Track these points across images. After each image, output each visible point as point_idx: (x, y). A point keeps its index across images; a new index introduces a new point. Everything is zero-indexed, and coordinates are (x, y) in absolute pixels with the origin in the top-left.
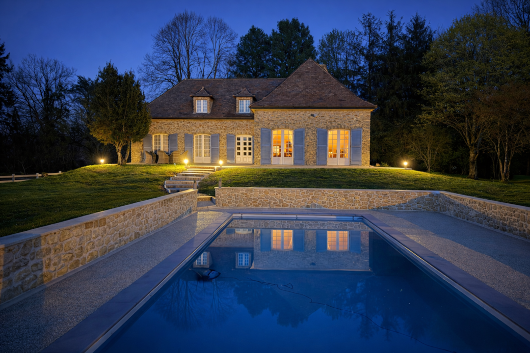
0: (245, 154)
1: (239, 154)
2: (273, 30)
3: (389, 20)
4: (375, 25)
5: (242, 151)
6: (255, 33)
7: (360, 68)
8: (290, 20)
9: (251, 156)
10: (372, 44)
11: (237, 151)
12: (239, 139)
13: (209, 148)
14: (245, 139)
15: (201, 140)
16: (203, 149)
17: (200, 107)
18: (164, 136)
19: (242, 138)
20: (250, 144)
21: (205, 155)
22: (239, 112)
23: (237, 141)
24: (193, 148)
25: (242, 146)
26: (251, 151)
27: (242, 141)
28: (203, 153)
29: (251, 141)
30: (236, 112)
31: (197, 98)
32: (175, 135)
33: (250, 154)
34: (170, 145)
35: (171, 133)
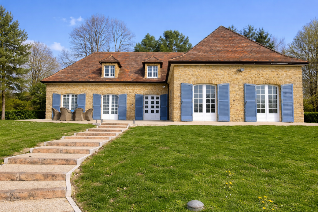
0: (153, 111)
1: (147, 111)
5: (150, 109)
6: (148, 38)
11: (145, 109)
12: (147, 98)
13: (117, 106)
14: (153, 98)
15: (108, 99)
16: (110, 107)
17: (108, 72)
18: (73, 96)
19: (150, 97)
20: (157, 103)
21: (113, 113)
22: (147, 77)
23: (145, 100)
24: (101, 106)
25: (150, 105)
26: (159, 109)
27: (150, 100)
28: (110, 111)
29: (159, 100)
30: (145, 77)
31: (105, 64)
32: (84, 95)
33: (157, 112)
34: (78, 103)
35: (79, 93)
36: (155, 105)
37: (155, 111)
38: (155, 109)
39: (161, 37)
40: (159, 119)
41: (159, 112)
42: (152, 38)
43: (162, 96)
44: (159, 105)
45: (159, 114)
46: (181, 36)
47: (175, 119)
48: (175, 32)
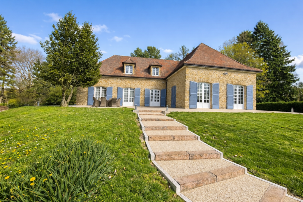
0: (155, 100)
1: (152, 100)
11: (150, 99)
12: (152, 91)
13: (133, 96)
14: (156, 92)
15: (128, 91)
16: (129, 97)
17: (128, 70)
18: (103, 88)
19: (154, 91)
20: (158, 95)
21: (130, 101)
22: (152, 75)
23: (151, 93)
25: (154, 96)
26: (159, 99)
27: (154, 93)
28: (129, 100)
29: (160, 93)
30: (151, 75)
31: (126, 64)
32: (111, 88)
33: (158, 101)
34: (107, 93)
35: (108, 86)
36: (157, 96)
37: (157, 101)
38: (157, 99)
39: (145, 50)
40: (160, 106)
41: (160, 101)
42: (141, 50)
43: (161, 91)
44: (160, 96)
45: (159, 102)
46: (157, 50)
47: (186, 107)
48: (153, 47)
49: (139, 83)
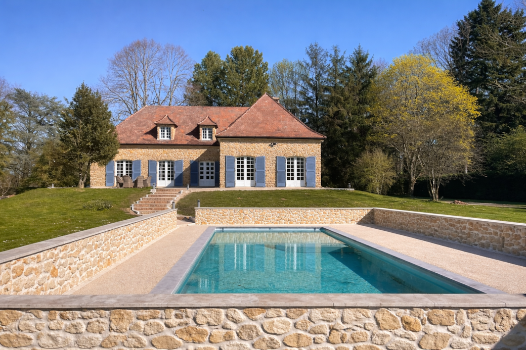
0: (208, 178)
1: (202, 178)
2: (228, 56)
3: (333, 54)
4: (321, 56)
5: (205, 175)
7: (309, 98)
8: (244, 48)
9: (214, 180)
10: (319, 75)
11: (200, 175)
12: (202, 164)
13: (173, 172)
14: (208, 164)
15: (164, 166)
16: (166, 174)
17: (164, 134)
18: (127, 161)
19: (205, 163)
20: (212, 169)
21: (169, 179)
22: (202, 139)
23: (200, 166)
24: (157, 172)
25: (205, 171)
26: (214, 175)
27: (205, 166)
28: (166, 177)
30: (200, 139)
31: (161, 126)
32: (138, 162)
33: (212, 178)
34: (133, 170)
35: (133, 159)
36: (210, 171)
37: (210, 177)
38: (210, 175)
40: (214, 185)
43: (216, 162)
44: (214, 171)
47: (221, 186)
49: (180, 153)
